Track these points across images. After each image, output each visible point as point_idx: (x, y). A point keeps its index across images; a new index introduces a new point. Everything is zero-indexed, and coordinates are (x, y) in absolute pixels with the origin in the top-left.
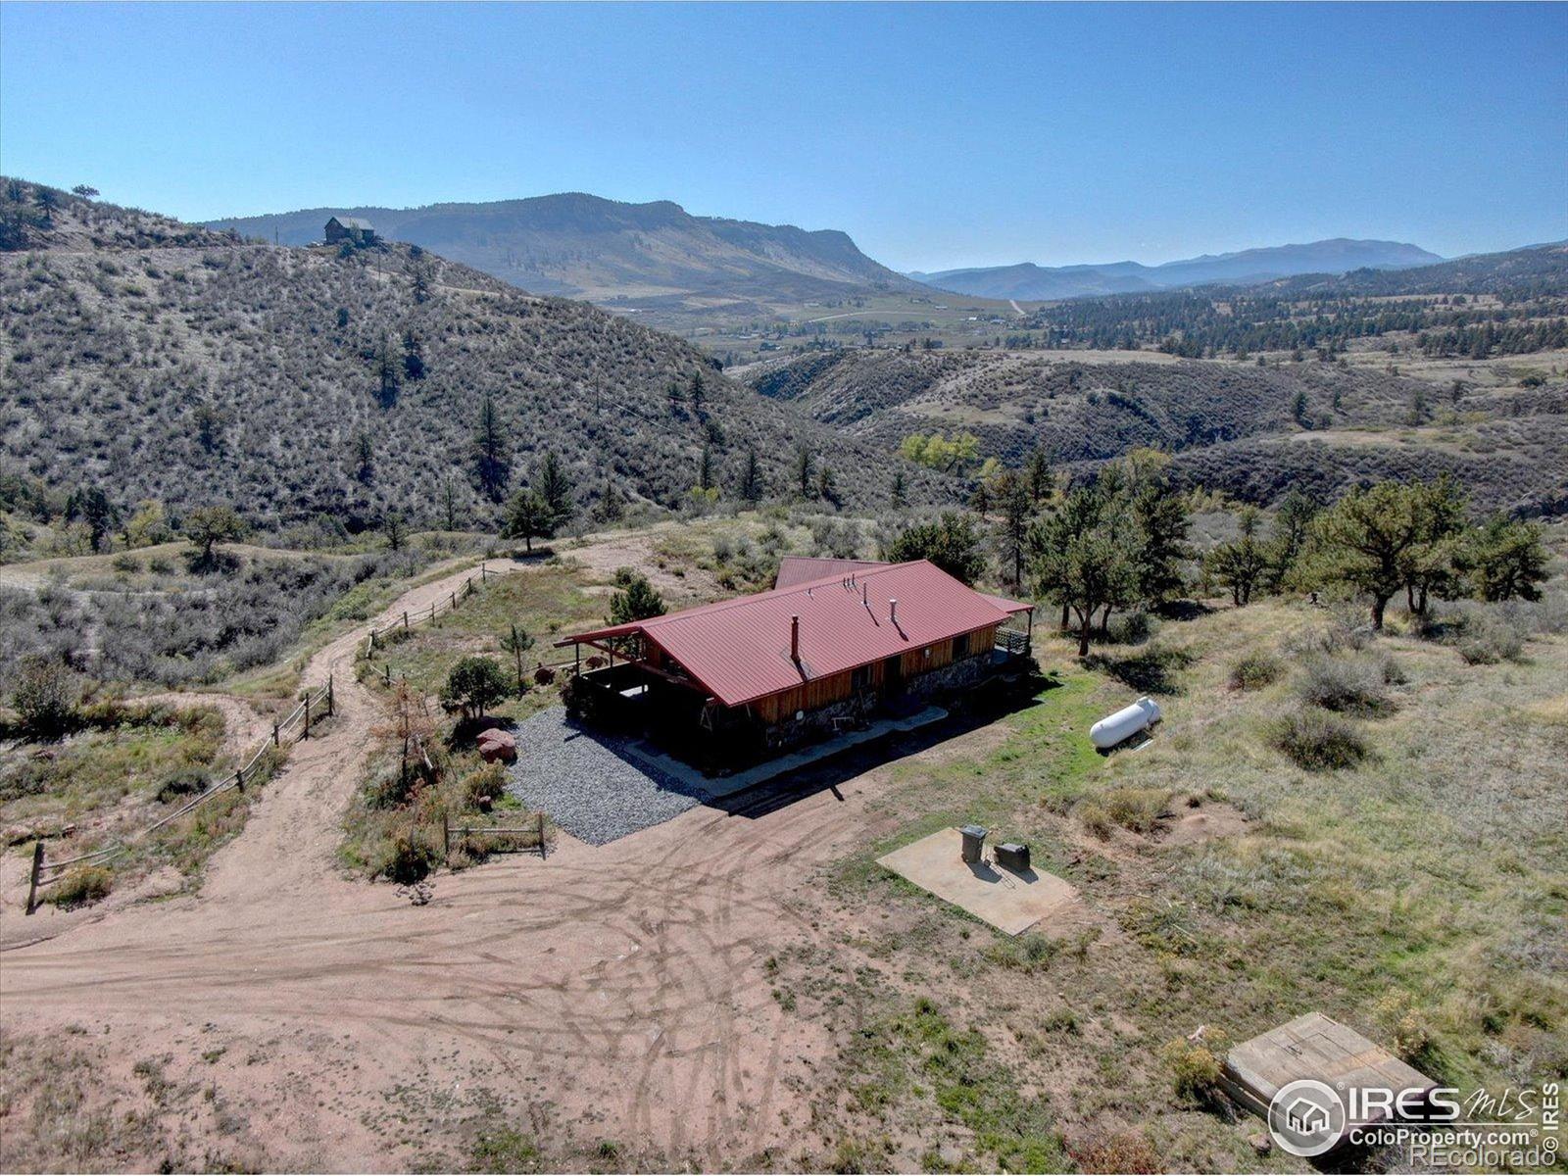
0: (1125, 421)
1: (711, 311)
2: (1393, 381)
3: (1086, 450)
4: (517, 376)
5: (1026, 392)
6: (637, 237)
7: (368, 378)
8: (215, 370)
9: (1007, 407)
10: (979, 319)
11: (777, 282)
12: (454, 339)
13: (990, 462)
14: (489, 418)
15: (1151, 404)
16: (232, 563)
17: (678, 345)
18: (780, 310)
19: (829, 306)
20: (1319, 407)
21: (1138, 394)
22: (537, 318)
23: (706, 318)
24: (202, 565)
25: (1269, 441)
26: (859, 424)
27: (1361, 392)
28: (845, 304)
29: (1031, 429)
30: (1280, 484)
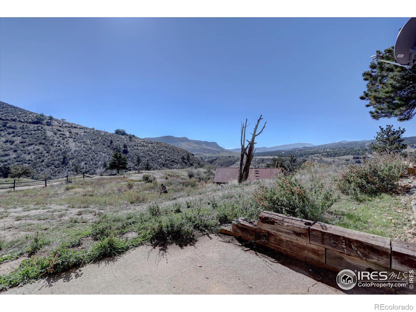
4: (148, 154)
11: (204, 150)
12: (136, 147)
17: (185, 151)
22: (155, 144)
28: (216, 153)
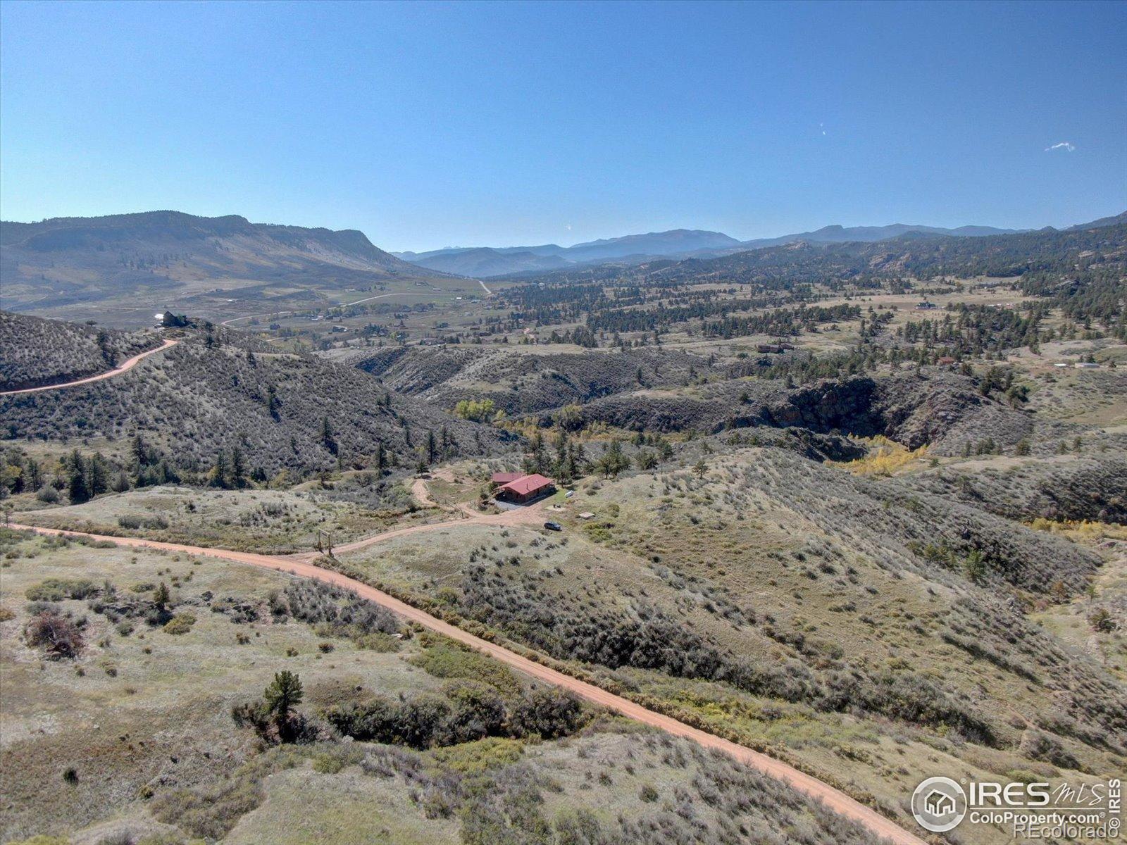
0: (561, 387)
1: (283, 298)
2: (681, 357)
3: (544, 403)
5: (511, 372)
6: (217, 243)
9: (503, 381)
11: (324, 273)
13: (500, 412)
15: (573, 377)
18: (331, 295)
19: (362, 291)
20: (649, 374)
21: (566, 372)
23: (284, 304)
25: (624, 396)
26: (428, 392)
27: (669, 364)
28: (372, 288)
29: (517, 393)
30: (629, 417)
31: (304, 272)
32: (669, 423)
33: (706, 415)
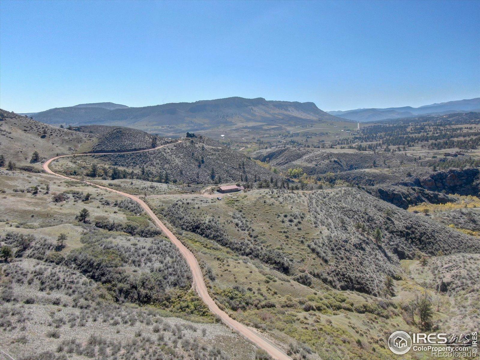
1: (269, 130)
4: (217, 162)
5: (319, 159)
6: (252, 108)
7: (197, 164)
8: (180, 164)
9: (313, 162)
10: (344, 130)
11: (290, 120)
12: (208, 157)
13: (305, 174)
14: (213, 169)
15: (343, 162)
16: (191, 186)
18: (289, 129)
19: (303, 127)
21: (341, 160)
22: (220, 152)
23: (268, 132)
24: (189, 186)
25: (356, 171)
26: (285, 165)
28: (308, 126)
29: (316, 167)
31: (282, 119)
32: (370, 183)
33: (388, 180)
